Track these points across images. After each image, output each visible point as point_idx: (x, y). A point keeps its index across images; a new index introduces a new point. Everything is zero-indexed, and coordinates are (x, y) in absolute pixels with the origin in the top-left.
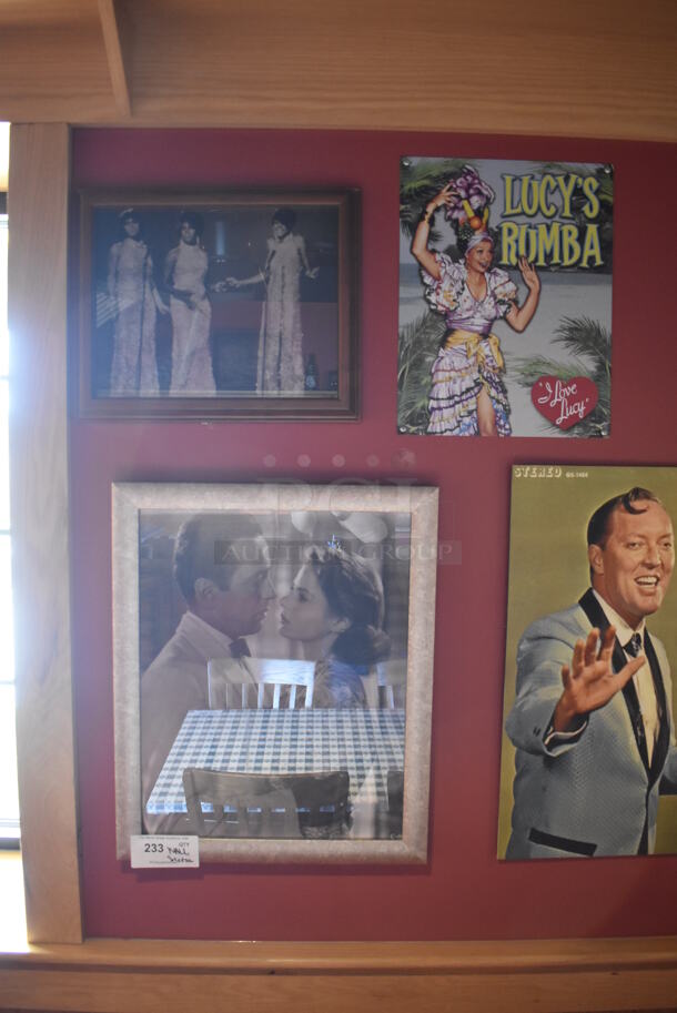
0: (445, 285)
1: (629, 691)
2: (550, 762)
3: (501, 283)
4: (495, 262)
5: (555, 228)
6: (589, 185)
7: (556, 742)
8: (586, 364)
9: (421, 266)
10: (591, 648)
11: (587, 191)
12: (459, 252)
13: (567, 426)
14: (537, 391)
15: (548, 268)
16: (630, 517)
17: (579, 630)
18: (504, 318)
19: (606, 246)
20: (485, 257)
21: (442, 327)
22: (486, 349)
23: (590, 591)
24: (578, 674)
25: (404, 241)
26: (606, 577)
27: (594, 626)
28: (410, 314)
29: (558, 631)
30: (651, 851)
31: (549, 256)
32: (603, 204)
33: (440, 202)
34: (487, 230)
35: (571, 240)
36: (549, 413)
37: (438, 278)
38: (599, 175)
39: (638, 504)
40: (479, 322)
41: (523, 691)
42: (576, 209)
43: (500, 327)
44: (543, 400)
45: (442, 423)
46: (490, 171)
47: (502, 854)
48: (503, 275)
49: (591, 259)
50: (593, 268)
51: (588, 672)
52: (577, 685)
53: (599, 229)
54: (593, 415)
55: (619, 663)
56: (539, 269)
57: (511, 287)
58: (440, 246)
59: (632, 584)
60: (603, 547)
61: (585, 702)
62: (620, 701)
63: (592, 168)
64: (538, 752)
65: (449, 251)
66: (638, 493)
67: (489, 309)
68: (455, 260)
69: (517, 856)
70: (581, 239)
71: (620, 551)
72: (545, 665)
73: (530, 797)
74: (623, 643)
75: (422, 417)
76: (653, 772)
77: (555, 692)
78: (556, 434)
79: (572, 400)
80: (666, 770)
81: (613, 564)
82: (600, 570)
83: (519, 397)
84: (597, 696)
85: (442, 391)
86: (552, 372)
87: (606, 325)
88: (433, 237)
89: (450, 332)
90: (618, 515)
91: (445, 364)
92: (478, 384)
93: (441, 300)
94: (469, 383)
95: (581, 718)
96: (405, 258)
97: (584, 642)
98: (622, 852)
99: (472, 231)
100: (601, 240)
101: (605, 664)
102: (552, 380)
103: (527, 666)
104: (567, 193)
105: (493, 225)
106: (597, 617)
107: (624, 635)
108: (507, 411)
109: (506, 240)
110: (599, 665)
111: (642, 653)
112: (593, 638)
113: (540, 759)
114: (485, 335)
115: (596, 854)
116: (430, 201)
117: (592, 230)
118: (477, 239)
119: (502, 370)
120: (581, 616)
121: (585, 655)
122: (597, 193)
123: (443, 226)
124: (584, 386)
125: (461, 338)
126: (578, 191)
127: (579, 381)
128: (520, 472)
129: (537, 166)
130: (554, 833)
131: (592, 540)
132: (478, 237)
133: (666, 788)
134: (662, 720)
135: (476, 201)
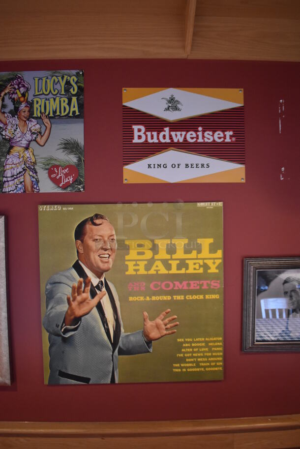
0: (9, 127)
1: (99, 307)
2: (65, 340)
3: (34, 125)
4: (31, 116)
5: (58, 99)
6: (73, 80)
7: (66, 331)
8: (73, 159)
10: (79, 287)
11: (72, 82)
12: (15, 112)
13: (65, 187)
14: (50, 172)
15: (55, 117)
16: (94, 227)
17: (74, 279)
18: (35, 140)
19: (81, 106)
20: (27, 114)
21: (8, 145)
22: (27, 154)
23: (77, 261)
24: (74, 299)
26: (84, 255)
27: (80, 277)
29: (64, 280)
30: (117, 381)
31: (55, 112)
32: (79, 88)
33: (7, 91)
34: (27, 102)
35: (65, 104)
36: (56, 182)
37: (6, 124)
38: (77, 75)
39: (97, 221)
40: (24, 143)
41: (50, 307)
42: (67, 91)
43: (33, 144)
44: (53, 176)
45: (9, 188)
46: (28, 76)
47: (46, 382)
48: (34, 121)
49: (74, 112)
50: (75, 116)
51: (79, 298)
52: (74, 304)
53: (77, 99)
54: (77, 181)
55: (93, 294)
56: (50, 118)
57: (38, 126)
58: (7, 110)
59: (98, 258)
60: (82, 241)
61: (79, 312)
62: (95, 311)
63: (74, 72)
64: (59, 335)
65: (10, 112)
66: (97, 216)
67: (29, 137)
68: (13, 116)
69: (53, 383)
70: (69, 104)
71: (91, 243)
72: (59, 295)
73: (57, 356)
74: (95, 285)
75: (1, 185)
76: (114, 344)
77: (65, 307)
78: (59, 191)
79: (66, 175)
80: (120, 344)
81: (87, 249)
82: (81, 251)
83: (43, 175)
84: (84, 309)
85: (8, 173)
86: (57, 163)
87: (81, 141)
88: (3, 106)
89: (11, 147)
90: (89, 226)
91: (9, 161)
92: (24, 170)
93: (7, 134)
94: (20, 169)
95: (77, 320)
97: (76, 285)
98: (102, 382)
99: (21, 103)
100: (78, 104)
101: (87, 295)
102: (57, 167)
103: (50, 296)
104: (63, 84)
105: (30, 100)
106: (81, 273)
107: (95, 281)
108: (38, 181)
109: (35, 106)
110: (84, 295)
111: (104, 289)
112: (80, 283)
113: (60, 339)
114: (27, 148)
115: (91, 382)
116: (3, 91)
117: (74, 99)
120: (74, 273)
121: (77, 290)
122: (76, 83)
123: (8, 102)
124: (72, 169)
125: (17, 150)
126: (68, 83)
127: (70, 167)
128: (42, 208)
129: (49, 73)
130: (70, 373)
131: (77, 238)
132: (23, 105)
133: (121, 352)
134: (117, 320)
135: (22, 90)
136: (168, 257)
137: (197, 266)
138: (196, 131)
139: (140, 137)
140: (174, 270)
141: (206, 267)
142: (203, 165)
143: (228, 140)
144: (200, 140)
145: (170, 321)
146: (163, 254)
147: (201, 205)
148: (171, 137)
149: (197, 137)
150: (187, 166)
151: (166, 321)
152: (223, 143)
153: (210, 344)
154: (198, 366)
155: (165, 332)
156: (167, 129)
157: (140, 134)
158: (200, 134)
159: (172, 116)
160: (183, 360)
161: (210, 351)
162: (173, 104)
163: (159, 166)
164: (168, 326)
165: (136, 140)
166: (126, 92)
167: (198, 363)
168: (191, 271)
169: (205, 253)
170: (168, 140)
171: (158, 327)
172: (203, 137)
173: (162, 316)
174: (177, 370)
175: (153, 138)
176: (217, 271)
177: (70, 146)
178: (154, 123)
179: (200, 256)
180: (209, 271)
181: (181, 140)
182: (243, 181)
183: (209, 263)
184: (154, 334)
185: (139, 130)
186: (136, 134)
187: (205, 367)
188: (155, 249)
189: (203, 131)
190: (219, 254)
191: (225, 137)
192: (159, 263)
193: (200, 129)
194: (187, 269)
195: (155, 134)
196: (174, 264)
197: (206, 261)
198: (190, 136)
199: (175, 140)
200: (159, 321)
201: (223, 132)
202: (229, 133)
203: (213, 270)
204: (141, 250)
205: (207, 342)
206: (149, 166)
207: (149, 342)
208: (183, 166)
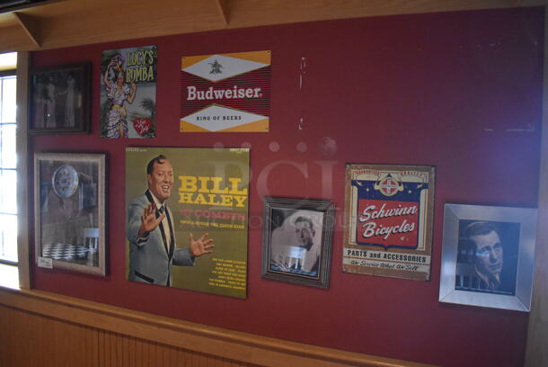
0: (112, 90)
1: (161, 225)
2: (139, 248)
3: (126, 89)
4: (124, 82)
5: (141, 69)
6: (151, 53)
7: (140, 241)
8: (149, 113)
9: (106, 85)
10: (149, 210)
11: (150, 55)
12: (115, 79)
13: (143, 135)
14: (135, 123)
15: (139, 82)
16: (159, 165)
17: (146, 203)
18: (127, 100)
19: (155, 73)
20: (122, 80)
22: (122, 110)
23: (148, 191)
24: (146, 218)
25: (102, 77)
26: (152, 185)
27: (150, 202)
28: (103, 100)
30: (171, 285)
31: (139, 78)
32: (154, 59)
33: (111, 64)
34: (123, 71)
35: (145, 72)
36: (138, 130)
37: (110, 88)
38: (153, 49)
39: (161, 161)
40: (120, 101)
41: (130, 222)
42: (147, 62)
44: (136, 126)
45: (110, 134)
46: (124, 52)
48: (127, 86)
49: (150, 78)
50: (151, 81)
51: (148, 218)
52: (146, 222)
53: (153, 68)
54: (151, 130)
55: (158, 216)
56: (136, 83)
57: (128, 89)
59: (161, 188)
60: (152, 175)
62: (158, 228)
63: (151, 47)
64: (136, 244)
66: (161, 157)
67: (123, 97)
68: (114, 82)
69: (131, 280)
70: (148, 72)
71: (157, 177)
72: (136, 214)
73: (134, 260)
74: (159, 208)
75: (105, 132)
76: (170, 255)
77: (139, 224)
78: (140, 137)
79: (145, 125)
80: (174, 256)
81: (154, 180)
82: (151, 182)
83: (130, 125)
84: (152, 226)
85: (111, 124)
86: (139, 116)
87: (154, 100)
88: (109, 75)
89: (113, 105)
90: (156, 164)
91: (111, 115)
92: (120, 121)
93: (110, 95)
94: (117, 121)
95: (147, 234)
96: (102, 83)
97: (147, 207)
98: (162, 284)
99: (118, 72)
100: (153, 71)
101: (153, 216)
102: (139, 119)
103: (131, 214)
104: (144, 57)
106: (151, 199)
107: (159, 206)
108: (127, 130)
109: (127, 74)
110: (152, 216)
111: (164, 212)
112: (149, 206)
113: (136, 246)
115: (155, 283)
116: (109, 64)
117: (151, 67)
118: (120, 75)
119: (126, 117)
121: (147, 212)
122: (153, 55)
124: (148, 121)
125: (116, 106)
126: (147, 55)
127: (146, 119)
128: (128, 150)
129: (136, 49)
130: (142, 273)
131: (148, 173)
132: (120, 74)
133: (174, 263)
134: (172, 237)
135: (120, 62)
136: (208, 191)
137: (228, 200)
138: (232, 89)
139: (192, 96)
140: (211, 203)
141: (235, 201)
142: (236, 118)
143: (256, 96)
144: (235, 97)
145: (208, 243)
146: (204, 189)
147: (233, 150)
148: (214, 95)
149: (233, 95)
150: (224, 118)
151: (205, 242)
152: (253, 98)
153: (237, 266)
154: (227, 283)
155: (204, 251)
156: (211, 88)
157: (193, 93)
158: (235, 91)
159: (215, 78)
160: (216, 276)
161: (236, 272)
162: (216, 68)
163: (205, 118)
164: (207, 247)
165: (190, 98)
166: (185, 60)
167: (227, 281)
168: (223, 204)
169: (235, 190)
170: (211, 98)
171: (199, 246)
172: (238, 94)
173: (202, 238)
174: (211, 284)
175: (201, 96)
176: (243, 206)
177: (147, 104)
178: (203, 84)
179: (231, 192)
180: (237, 205)
181: (221, 97)
182: (267, 131)
183: (237, 198)
184: (197, 252)
185: (192, 90)
186: (190, 93)
187: (232, 285)
188: (199, 184)
189: (238, 89)
190: (245, 191)
191: (254, 94)
192: (201, 195)
193: (235, 87)
194: (221, 202)
195: (203, 92)
196: (212, 197)
197: (235, 197)
198: (228, 94)
199: (217, 97)
200: (200, 241)
201: (253, 89)
202: (257, 90)
203: (240, 205)
204: (189, 184)
205: (234, 265)
206: (198, 118)
207: (193, 257)
208: (221, 119)
